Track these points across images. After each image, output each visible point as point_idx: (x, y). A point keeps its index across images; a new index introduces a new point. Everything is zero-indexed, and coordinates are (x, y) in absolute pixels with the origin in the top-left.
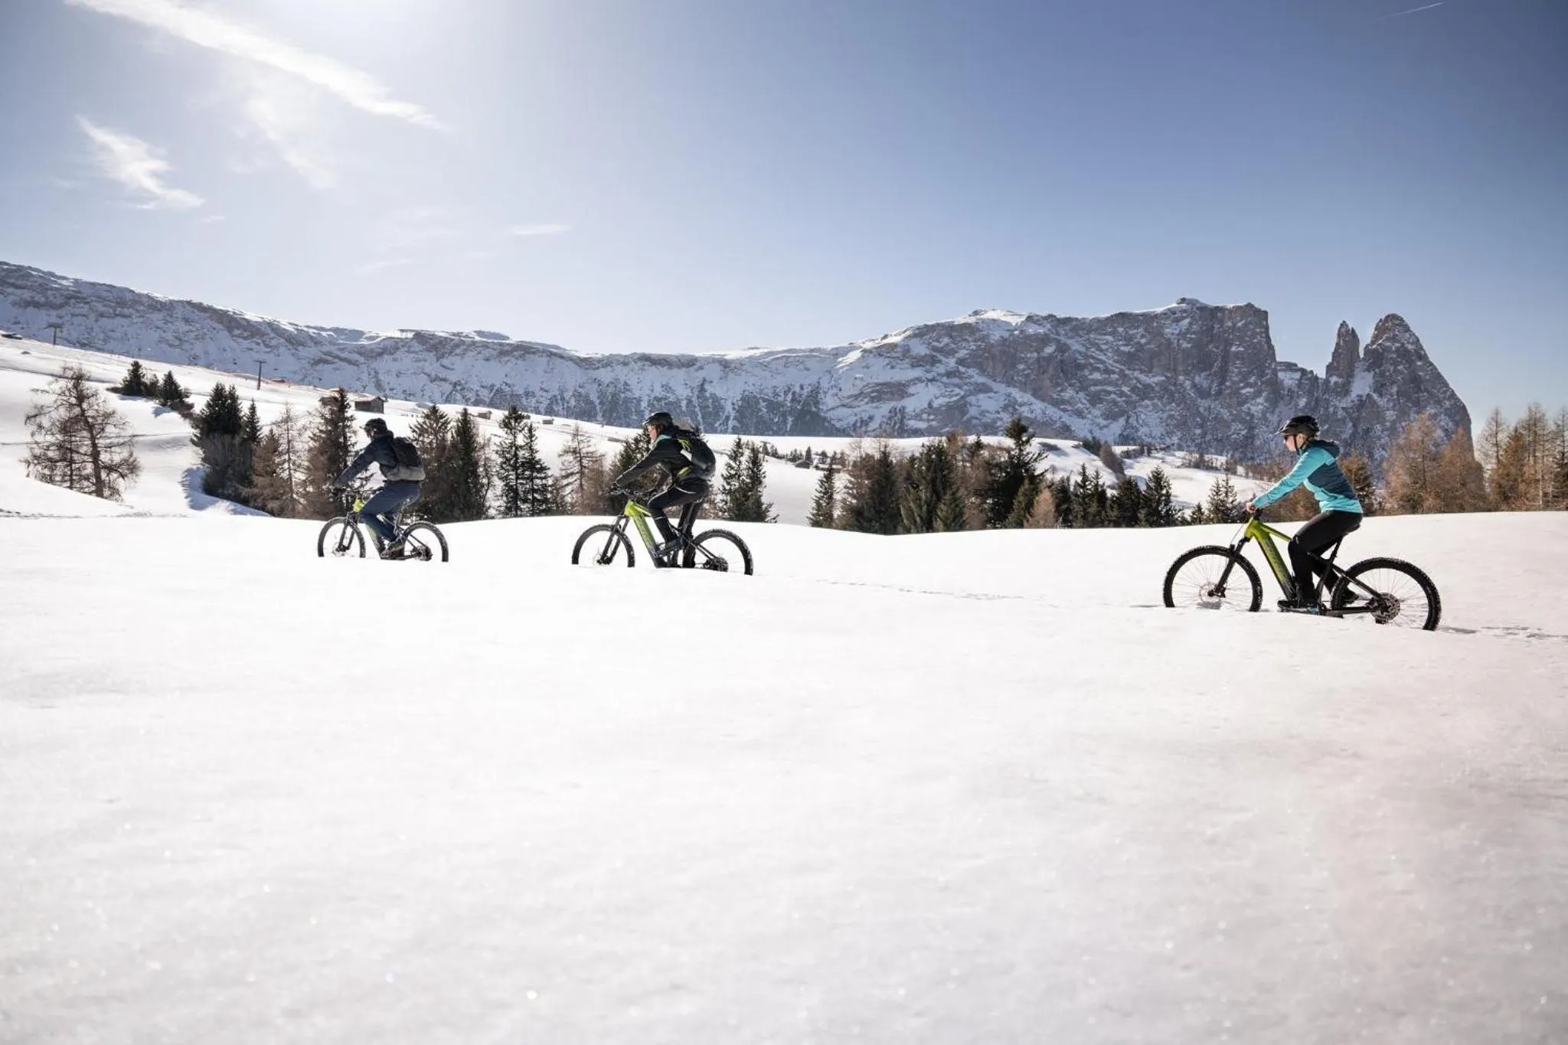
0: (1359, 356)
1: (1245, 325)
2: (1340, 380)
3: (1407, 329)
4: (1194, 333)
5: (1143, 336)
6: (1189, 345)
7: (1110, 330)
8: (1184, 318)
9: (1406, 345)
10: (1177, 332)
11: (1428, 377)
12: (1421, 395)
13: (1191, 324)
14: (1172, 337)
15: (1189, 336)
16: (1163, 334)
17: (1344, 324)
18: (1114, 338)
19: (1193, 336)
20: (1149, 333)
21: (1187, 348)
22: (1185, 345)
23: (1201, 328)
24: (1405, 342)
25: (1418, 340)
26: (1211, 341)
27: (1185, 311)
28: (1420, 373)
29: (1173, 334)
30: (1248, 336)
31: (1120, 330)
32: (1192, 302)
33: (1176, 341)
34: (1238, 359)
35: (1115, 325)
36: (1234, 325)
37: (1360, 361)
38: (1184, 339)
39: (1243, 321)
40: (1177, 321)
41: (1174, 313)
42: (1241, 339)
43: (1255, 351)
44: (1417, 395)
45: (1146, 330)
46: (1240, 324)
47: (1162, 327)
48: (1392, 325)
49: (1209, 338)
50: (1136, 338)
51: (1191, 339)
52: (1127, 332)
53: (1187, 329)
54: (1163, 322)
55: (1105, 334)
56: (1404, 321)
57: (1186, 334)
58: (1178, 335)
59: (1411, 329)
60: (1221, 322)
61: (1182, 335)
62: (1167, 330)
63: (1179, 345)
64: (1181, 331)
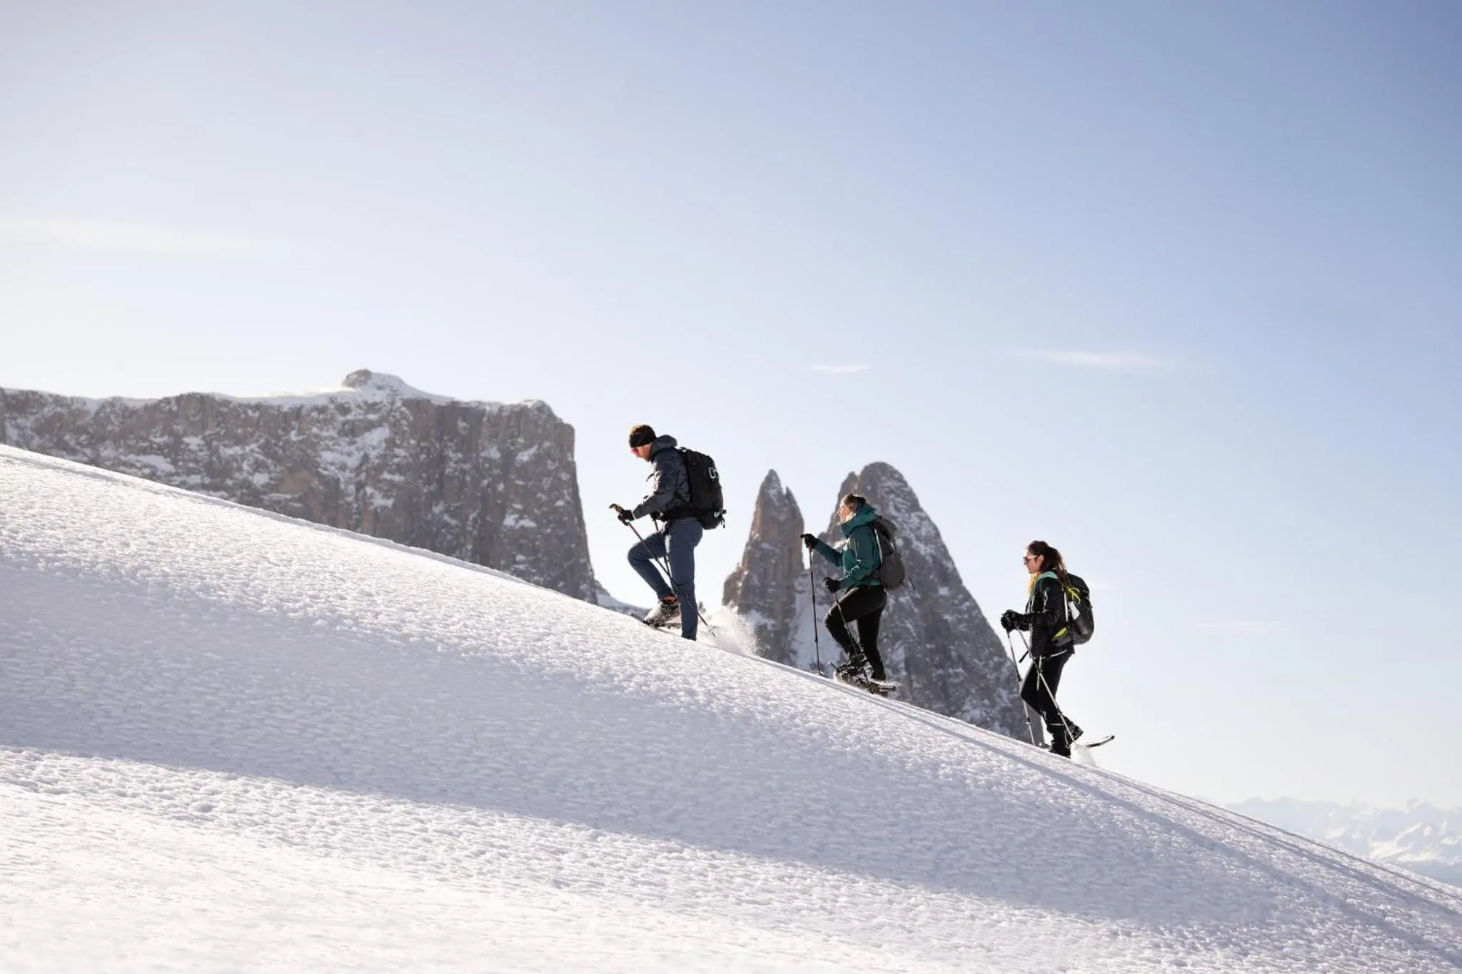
0: (802, 565)
1: (538, 459)
3: (914, 505)
4: (399, 469)
5: (258, 466)
6: (390, 503)
7: (160, 440)
8: (370, 426)
9: (916, 543)
10: (353, 462)
11: (962, 627)
12: (951, 671)
13: (391, 443)
14: (340, 475)
15: (386, 476)
16: (317, 465)
17: (771, 479)
18: (174, 462)
19: (397, 478)
20: (278, 460)
21: (385, 508)
22: (379, 501)
23: (415, 456)
24: (913, 536)
25: (938, 535)
27: (372, 407)
28: (948, 617)
29: (343, 467)
30: (542, 491)
31: (194, 442)
32: (390, 384)
33: (352, 488)
34: (520, 549)
35: (179, 428)
36: (508, 457)
37: (805, 576)
38: (377, 483)
39: (533, 450)
40: (352, 431)
41: (344, 409)
42: (527, 495)
43: (561, 533)
44: (940, 672)
45: (266, 449)
46: (524, 457)
47: (312, 444)
49: (433, 487)
50: (240, 469)
51: (392, 484)
52: (214, 451)
53: (383, 457)
54: (315, 430)
55: (144, 451)
56: (905, 484)
57: (379, 469)
58: (358, 470)
59: (922, 504)
60: (468, 445)
61: (369, 471)
62: (327, 456)
63: (366, 501)
64: (366, 458)
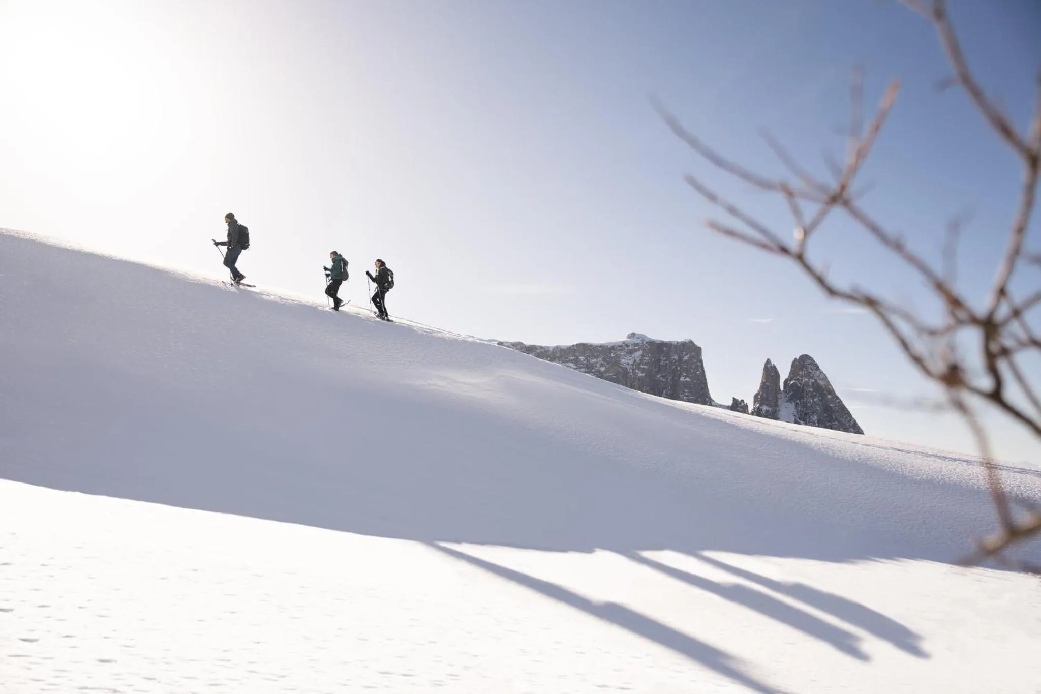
0: (780, 389)
1: (690, 358)
2: (770, 409)
3: (817, 368)
4: (646, 364)
5: (602, 365)
6: (644, 375)
7: (572, 358)
8: (636, 351)
9: (819, 381)
10: (631, 362)
11: (837, 408)
12: (833, 423)
13: (643, 356)
14: (627, 367)
15: (642, 366)
16: (620, 364)
17: (768, 362)
18: (576, 365)
19: (645, 367)
20: (608, 363)
21: (642, 376)
22: (640, 374)
23: (651, 360)
24: (817, 378)
25: (826, 377)
26: (659, 372)
27: (636, 344)
28: (831, 405)
29: (628, 364)
30: (692, 369)
31: (582, 358)
32: (642, 337)
33: (631, 371)
34: (686, 388)
35: (577, 354)
36: (680, 358)
37: (781, 393)
38: (639, 368)
39: (688, 356)
40: (630, 352)
41: (627, 346)
42: (687, 370)
43: (699, 382)
44: (830, 423)
45: (604, 360)
46: (686, 358)
47: (618, 356)
48: (803, 364)
49: (657, 369)
50: (596, 366)
51: (644, 369)
52: (588, 361)
53: (640, 360)
54: (619, 353)
56: (814, 361)
58: (633, 365)
59: (820, 368)
60: (668, 356)
61: (636, 365)
62: (623, 361)
63: (635, 374)
64: (635, 361)
